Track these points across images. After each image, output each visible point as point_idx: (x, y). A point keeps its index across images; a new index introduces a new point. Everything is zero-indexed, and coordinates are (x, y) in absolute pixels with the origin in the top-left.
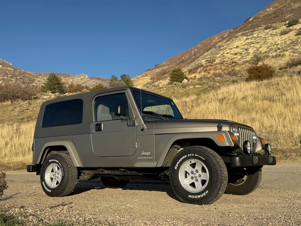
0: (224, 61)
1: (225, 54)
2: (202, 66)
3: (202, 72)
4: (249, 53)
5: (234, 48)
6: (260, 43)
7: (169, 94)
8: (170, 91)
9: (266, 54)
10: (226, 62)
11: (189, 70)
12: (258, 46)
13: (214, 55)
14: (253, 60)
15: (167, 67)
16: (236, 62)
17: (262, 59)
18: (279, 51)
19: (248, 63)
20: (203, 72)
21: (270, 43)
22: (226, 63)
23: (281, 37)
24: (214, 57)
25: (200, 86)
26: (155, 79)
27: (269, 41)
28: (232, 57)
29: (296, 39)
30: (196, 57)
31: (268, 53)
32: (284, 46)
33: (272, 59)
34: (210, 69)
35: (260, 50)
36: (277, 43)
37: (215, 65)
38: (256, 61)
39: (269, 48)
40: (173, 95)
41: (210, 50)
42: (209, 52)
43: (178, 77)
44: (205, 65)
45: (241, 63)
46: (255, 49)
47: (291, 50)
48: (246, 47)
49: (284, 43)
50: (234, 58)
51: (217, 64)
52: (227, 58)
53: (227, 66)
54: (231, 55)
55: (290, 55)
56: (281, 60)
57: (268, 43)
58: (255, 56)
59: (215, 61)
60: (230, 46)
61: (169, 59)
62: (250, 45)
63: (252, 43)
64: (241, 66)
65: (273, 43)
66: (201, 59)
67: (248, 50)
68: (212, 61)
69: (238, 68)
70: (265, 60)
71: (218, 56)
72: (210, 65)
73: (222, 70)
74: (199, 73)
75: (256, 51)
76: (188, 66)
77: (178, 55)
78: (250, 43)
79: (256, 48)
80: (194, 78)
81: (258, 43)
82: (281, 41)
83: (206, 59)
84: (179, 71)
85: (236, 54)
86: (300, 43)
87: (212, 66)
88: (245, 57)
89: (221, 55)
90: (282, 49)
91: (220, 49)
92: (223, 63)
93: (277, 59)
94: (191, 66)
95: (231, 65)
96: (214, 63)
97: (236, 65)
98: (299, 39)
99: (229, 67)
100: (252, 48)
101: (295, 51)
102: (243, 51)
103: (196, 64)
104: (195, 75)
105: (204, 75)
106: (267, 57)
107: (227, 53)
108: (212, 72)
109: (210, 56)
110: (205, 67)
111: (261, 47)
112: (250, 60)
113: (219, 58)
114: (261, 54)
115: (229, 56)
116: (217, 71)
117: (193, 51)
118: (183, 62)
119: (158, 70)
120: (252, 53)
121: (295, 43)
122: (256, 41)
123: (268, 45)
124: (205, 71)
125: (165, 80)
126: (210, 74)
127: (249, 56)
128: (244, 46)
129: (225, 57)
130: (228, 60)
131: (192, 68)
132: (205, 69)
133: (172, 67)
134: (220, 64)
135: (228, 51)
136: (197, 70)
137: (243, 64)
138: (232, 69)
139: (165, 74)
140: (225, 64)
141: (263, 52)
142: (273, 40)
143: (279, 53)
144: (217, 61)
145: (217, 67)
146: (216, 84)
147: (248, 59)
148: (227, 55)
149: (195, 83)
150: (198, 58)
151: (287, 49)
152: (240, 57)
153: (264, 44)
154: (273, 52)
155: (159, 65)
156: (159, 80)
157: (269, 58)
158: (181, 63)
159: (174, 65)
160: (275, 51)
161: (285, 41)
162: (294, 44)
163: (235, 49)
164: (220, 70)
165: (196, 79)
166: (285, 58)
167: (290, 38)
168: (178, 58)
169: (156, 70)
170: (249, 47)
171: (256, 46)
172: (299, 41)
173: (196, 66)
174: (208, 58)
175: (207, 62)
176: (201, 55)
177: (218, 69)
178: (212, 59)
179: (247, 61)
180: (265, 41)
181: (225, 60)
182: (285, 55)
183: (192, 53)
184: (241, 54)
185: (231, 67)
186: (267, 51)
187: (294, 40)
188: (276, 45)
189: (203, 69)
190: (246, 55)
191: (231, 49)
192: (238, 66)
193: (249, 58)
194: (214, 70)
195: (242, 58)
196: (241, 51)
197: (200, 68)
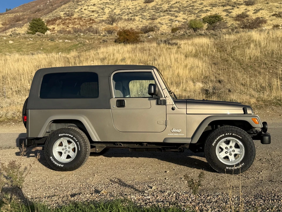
0: (82, 17)
1: (83, 10)
2: (60, 18)
3: (60, 25)
4: (105, 13)
5: (91, 5)
6: (114, 5)
7: (37, 45)
8: (37, 42)
9: (120, 16)
10: (84, 18)
11: (47, 20)
12: (113, 7)
13: (72, 9)
14: (109, 20)
15: (21, 14)
16: (93, 20)
17: (117, 20)
18: (130, 15)
19: (104, 22)
20: (62, 25)
21: (123, 6)
22: (85, 20)
23: (132, 2)
24: (72, 11)
25: (69, 41)
26: (7, 25)
27: (122, 4)
28: (89, 14)
29: (144, 6)
30: (53, 7)
31: (121, 16)
32: (134, 11)
33: (125, 22)
34: (69, 23)
35: (115, 11)
36: (129, 7)
37: (73, 19)
38: (111, 21)
39: (122, 11)
40: (41, 47)
41: (67, 3)
42: (67, 5)
43: (38, 27)
44: (63, 18)
45: (98, 21)
46: (110, 10)
47: (141, 16)
48: (102, 6)
49: (134, 8)
50: (91, 15)
51: (75, 19)
52: (85, 14)
53: (85, 22)
54: (89, 12)
55: (139, 20)
56: (132, 24)
57: (121, 6)
58: (110, 17)
59: (73, 16)
60: (88, 3)
61: (22, 5)
62: (105, 5)
63: (108, 3)
64: (98, 24)
65: (126, 7)
66: (59, 11)
67: (104, 10)
68: (70, 15)
69: (95, 26)
70: (119, 22)
71: (76, 10)
72: (68, 19)
73: (80, 25)
74: (58, 25)
75: (111, 12)
76: (46, 16)
77: (32, 3)
78: (106, 3)
79: (111, 8)
80: (53, 30)
81: (113, 4)
82: (132, 6)
83: (65, 12)
84: (40, 20)
85: (93, 11)
86: (147, 10)
87: (70, 20)
88: (101, 16)
89: (79, 10)
90: (133, 14)
91: (78, 4)
92: (81, 19)
93: (129, 22)
94: (48, 16)
95: (89, 21)
96: (72, 17)
97: (93, 22)
98: (147, 7)
99: (87, 24)
100: (107, 8)
101: (143, 17)
102: (99, 10)
103: (54, 15)
104: (54, 27)
105: (63, 28)
106: (121, 19)
107: (85, 9)
108: (70, 26)
109: (68, 10)
110: (64, 20)
111: (115, 9)
112: (106, 20)
113: (77, 13)
114: (115, 15)
115: (86, 12)
116: (76, 25)
117: (49, 1)
118: (40, 11)
119: (11, 16)
120: (108, 13)
121: (143, 9)
122: (111, 2)
123: (122, 8)
124: (63, 24)
125: (21, 28)
126: (69, 28)
127: (105, 16)
128: (100, 5)
129: (83, 13)
130: (86, 16)
131: (50, 19)
132: (63, 22)
133: (27, 15)
134: (78, 19)
135: (86, 7)
136: (56, 21)
137: (100, 23)
138: (90, 26)
139: (20, 20)
140: (83, 20)
141: (117, 13)
142: (125, 3)
143: (131, 17)
144: (75, 16)
145: (76, 21)
146: (86, 41)
147: (104, 19)
148: (84, 11)
149: (60, 36)
150: (55, 10)
151: (137, 15)
152: (96, 15)
153: (118, 6)
154: (126, 15)
155: (10, 10)
156: (14, 28)
157: (123, 21)
158: (37, 11)
159: (29, 13)
160: (127, 14)
161: (136, 6)
162: (142, 11)
163: (92, 7)
164: (78, 25)
165: (55, 30)
166: (135, 23)
167: (140, 5)
168: (33, 5)
169: (8, 15)
170: (105, 7)
171: (111, 7)
172: (147, 9)
173: (54, 17)
174: (67, 11)
175: (66, 15)
176: (59, 7)
177: (77, 24)
178: (70, 13)
179: (103, 21)
180: (119, 4)
181: (83, 15)
182: (136, 20)
183: (47, 3)
184: (98, 12)
185: (89, 24)
186: (120, 13)
187: (142, 7)
188: (128, 9)
189: (62, 22)
190: (102, 14)
191: (88, 6)
192: (95, 24)
193: (105, 17)
194: (73, 24)
195: (99, 16)
196: (98, 9)
197: (59, 20)
